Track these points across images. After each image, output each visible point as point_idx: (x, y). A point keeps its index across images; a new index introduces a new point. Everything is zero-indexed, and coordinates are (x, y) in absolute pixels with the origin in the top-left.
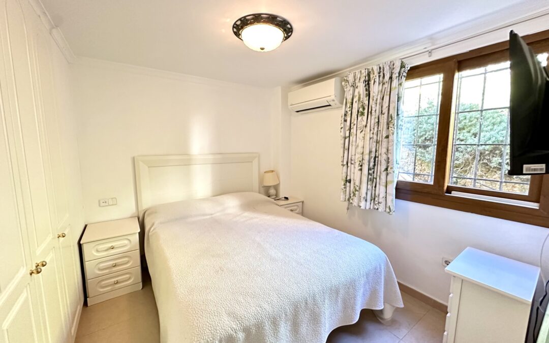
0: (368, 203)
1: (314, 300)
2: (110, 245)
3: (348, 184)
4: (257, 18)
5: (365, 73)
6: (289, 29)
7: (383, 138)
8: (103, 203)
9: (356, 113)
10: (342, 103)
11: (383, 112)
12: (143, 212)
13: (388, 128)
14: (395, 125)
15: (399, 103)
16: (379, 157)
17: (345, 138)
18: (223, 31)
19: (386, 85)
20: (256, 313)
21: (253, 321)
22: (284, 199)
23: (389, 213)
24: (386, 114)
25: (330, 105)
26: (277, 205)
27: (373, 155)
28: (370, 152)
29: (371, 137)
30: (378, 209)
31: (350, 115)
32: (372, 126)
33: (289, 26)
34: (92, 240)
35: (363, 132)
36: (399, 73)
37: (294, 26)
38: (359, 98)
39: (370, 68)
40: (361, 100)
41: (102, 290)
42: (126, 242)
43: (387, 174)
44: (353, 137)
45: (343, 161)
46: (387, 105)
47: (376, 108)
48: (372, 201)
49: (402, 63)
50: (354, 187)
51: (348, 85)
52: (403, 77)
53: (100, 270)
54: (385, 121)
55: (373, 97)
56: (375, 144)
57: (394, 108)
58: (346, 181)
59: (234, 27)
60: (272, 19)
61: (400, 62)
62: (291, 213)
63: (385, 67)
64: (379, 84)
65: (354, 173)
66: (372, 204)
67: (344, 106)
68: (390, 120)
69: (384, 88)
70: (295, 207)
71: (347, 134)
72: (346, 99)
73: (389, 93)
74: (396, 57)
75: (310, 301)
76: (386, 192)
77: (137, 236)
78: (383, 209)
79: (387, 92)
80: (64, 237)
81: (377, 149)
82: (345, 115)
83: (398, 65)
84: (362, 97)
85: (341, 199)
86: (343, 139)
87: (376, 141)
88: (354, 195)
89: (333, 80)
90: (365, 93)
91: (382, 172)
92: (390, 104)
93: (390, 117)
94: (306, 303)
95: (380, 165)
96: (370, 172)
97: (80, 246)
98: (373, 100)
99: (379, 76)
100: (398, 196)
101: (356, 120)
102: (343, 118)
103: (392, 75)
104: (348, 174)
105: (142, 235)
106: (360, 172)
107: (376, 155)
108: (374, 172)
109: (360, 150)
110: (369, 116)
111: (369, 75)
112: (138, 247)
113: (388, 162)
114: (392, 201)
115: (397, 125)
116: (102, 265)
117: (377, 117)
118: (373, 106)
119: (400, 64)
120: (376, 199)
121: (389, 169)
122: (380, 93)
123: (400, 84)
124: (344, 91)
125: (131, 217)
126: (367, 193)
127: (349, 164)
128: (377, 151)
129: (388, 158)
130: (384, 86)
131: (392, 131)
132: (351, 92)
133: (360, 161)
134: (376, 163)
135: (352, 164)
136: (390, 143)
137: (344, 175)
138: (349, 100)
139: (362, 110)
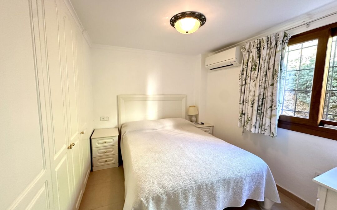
0: (257, 129)
1: (212, 186)
2: (104, 141)
3: (243, 116)
4: (184, 15)
5: (257, 42)
6: (203, 19)
7: (269, 85)
8: (103, 119)
9: (250, 69)
10: (240, 63)
11: (270, 68)
12: (121, 125)
13: (273, 79)
14: (279, 76)
15: (282, 61)
16: (266, 98)
17: (242, 86)
18: (165, 24)
19: (272, 50)
20: (174, 186)
21: (172, 190)
22: (201, 124)
23: (272, 137)
24: (272, 69)
25: (232, 65)
26: (196, 127)
27: (261, 97)
28: (259, 95)
29: (260, 84)
30: (264, 134)
31: (246, 71)
32: (261, 77)
33: (203, 17)
34: (97, 137)
35: (255, 82)
36: (283, 41)
37: (206, 17)
38: (253, 59)
39: (261, 38)
40: (254, 60)
41: (100, 164)
42: (112, 140)
43: (272, 110)
44: (248, 85)
45: (240, 101)
46: (273, 63)
47: (264, 65)
48: (260, 128)
49: (285, 33)
50: (248, 118)
51: (245, 51)
52: (285, 43)
53: (99, 153)
54: (271, 74)
55: (263, 58)
56: (263, 90)
57: (278, 65)
58: (242, 114)
59: (170, 21)
60: (193, 14)
61: (284, 33)
62: (205, 132)
63: (272, 37)
64: (267, 49)
65: (247, 109)
66: (260, 130)
67: (242, 65)
68: (275, 73)
69: (271, 52)
70: (208, 129)
71: (244, 83)
72: (244, 60)
73: (274, 55)
74: (280, 30)
75: (209, 186)
76: (271, 123)
77: (117, 138)
78: (268, 134)
79: (273, 54)
80: (83, 133)
81: (265, 93)
82: (243, 71)
83: (281, 35)
84: (254, 58)
85: (238, 126)
86: (241, 87)
87: (264, 88)
88: (247, 123)
89: (235, 48)
90: (257, 55)
91: (268, 109)
92: (275, 62)
93: (275, 71)
94: (207, 187)
95: (267, 104)
96: (259, 108)
97: (91, 140)
98: (262, 60)
99: (268, 44)
100: (279, 126)
101: (250, 74)
102: (241, 72)
103: (277, 42)
104: (244, 109)
105: (120, 137)
106: (251, 108)
107: (263, 97)
108: (262, 109)
109: (252, 93)
110: (260, 71)
111: (260, 43)
112: (117, 144)
113: (273, 102)
114: (275, 128)
115: (280, 77)
116: (100, 151)
117: (265, 72)
118: (262, 64)
119: (283, 35)
120: (263, 127)
121: (273, 107)
122: (267, 55)
123: (284, 48)
124: (242, 55)
125: (115, 128)
126: (256, 123)
127: (244, 103)
128: (265, 94)
129: (273, 99)
130: (271, 50)
131: (276, 81)
132: (247, 55)
133: (252, 101)
134: (264, 103)
135: (246, 103)
136: (274, 89)
137: (241, 110)
138: (246, 61)
139: (254, 67)
